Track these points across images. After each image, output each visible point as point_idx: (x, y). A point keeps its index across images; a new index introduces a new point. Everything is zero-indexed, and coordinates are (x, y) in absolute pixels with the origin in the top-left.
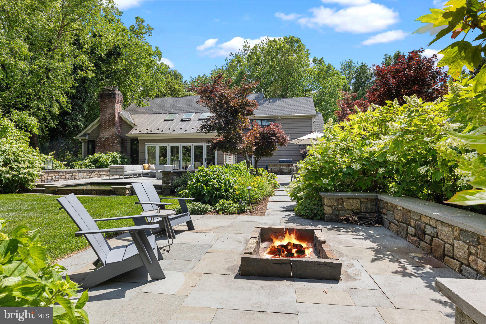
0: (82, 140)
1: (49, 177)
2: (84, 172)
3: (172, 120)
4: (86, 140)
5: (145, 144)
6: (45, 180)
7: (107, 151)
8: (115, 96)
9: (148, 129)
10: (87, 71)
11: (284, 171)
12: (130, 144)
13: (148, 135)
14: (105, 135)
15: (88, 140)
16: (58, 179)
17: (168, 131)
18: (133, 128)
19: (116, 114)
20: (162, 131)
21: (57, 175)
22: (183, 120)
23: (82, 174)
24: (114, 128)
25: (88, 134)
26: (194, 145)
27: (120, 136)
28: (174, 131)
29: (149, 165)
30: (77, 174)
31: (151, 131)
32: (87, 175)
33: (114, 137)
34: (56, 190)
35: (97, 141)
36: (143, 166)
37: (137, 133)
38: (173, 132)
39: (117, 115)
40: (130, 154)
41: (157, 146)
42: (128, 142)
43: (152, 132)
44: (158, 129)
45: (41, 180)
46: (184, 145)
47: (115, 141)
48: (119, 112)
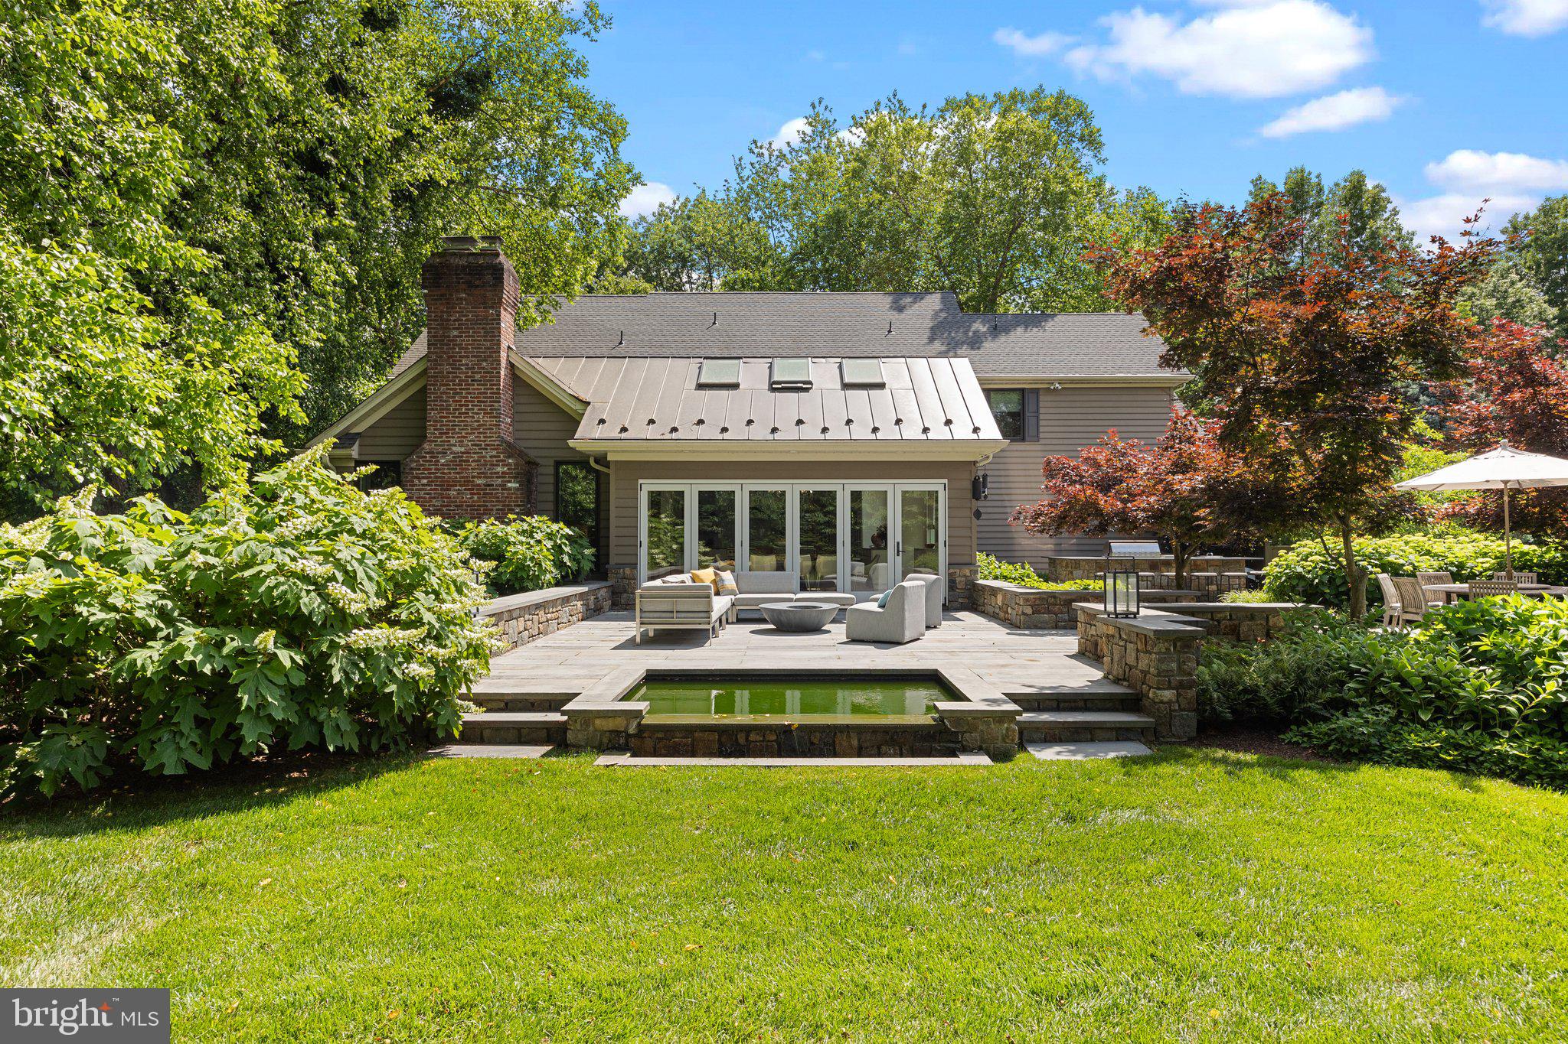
3: (734, 386)
4: (349, 458)
5: (640, 481)
7: (459, 507)
8: (498, 281)
9: (657, 419)
12: (551, 479)
13: (666, 446)
14: (453, 441)
15: (358, 463)
17: (748, 432)
19: (502, 353)
20: (725, 430)
22: (776, 387)
24: (494, 413)
25: (359, 435)
26: (849, 489)
27: (514, 446)
31: (674, 430)
33: (494, 453)
35: (414, 465)
36: (693, 579)
37: (613, 435)
38: (775, 437)
39: (503, 357)
41: (691, 490)
43: (680, 435)
44: (702, 422)
46: (804, 489)
47: (499, 469)
48: (509, 348)
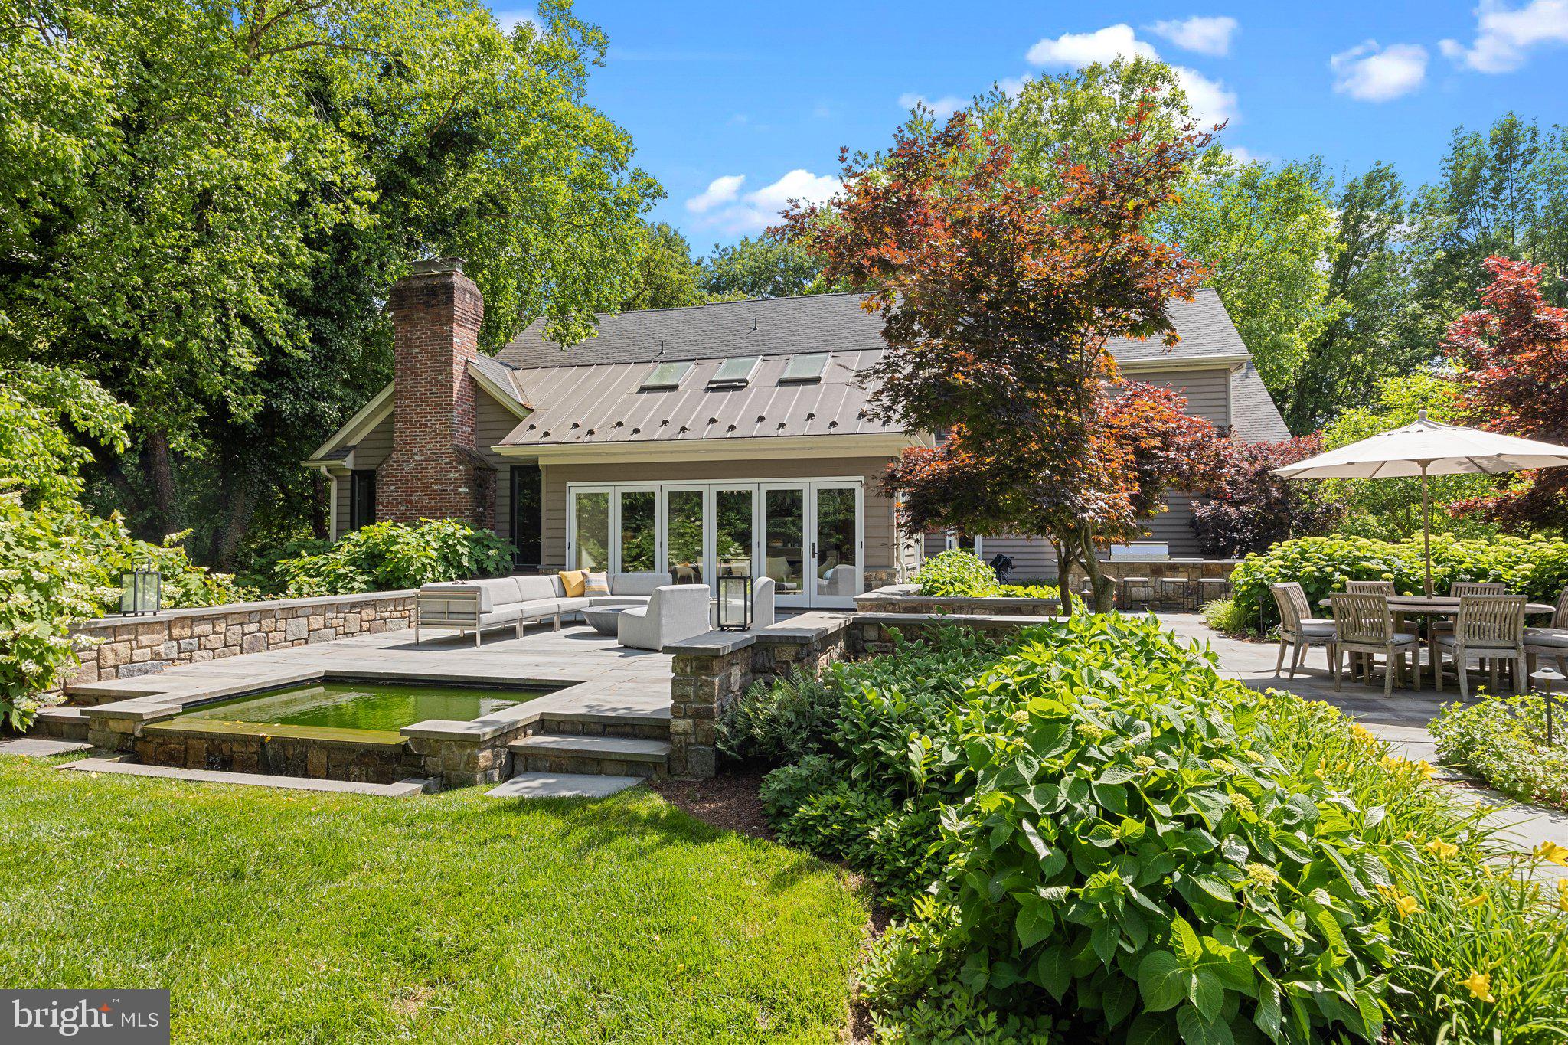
0: (329, 471)
1: (139, 648)
2: (313, 614)
3: (673, 388)
4: (343, 469)
5: (568, 484)
6: (116, 667)
7: (421, 512)
8: (450, 298)
9: (580, 423)
10: (349, 202)
11: (1138, 593)
12: (508, 484)
13: (579, 449)
14: (415, 450)
15: (354, 472)
16: (191, 651)
17: (660, 433)
18: (517, 420)
19: (455, 367)
20: (636, 431)
21: (187, 631)
22: (718, 387)
23: (304, 620)
24: (448, 424)
25: (354, 447)
26: (764, 488)
27: (468, 453)
28: (683, 429)
29: (584, 575)
30: (281, 624)
31: (591, 432)
32: (325, 627)
33: (448, 460)
34: (138, 734)
35: (384, 473)
36: (560, 579)
37: (534, 440)
38: (680, 436)
39: (458, 370)
40: (507, 526)
41: (614, 492)
42: (500, 475)
43: (593, 438)
44: (620, 424)
45: (99, 668)
46: (722, 489)
47: (452, 475)
48: (467, 362)
